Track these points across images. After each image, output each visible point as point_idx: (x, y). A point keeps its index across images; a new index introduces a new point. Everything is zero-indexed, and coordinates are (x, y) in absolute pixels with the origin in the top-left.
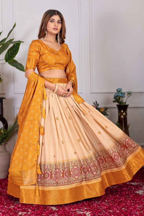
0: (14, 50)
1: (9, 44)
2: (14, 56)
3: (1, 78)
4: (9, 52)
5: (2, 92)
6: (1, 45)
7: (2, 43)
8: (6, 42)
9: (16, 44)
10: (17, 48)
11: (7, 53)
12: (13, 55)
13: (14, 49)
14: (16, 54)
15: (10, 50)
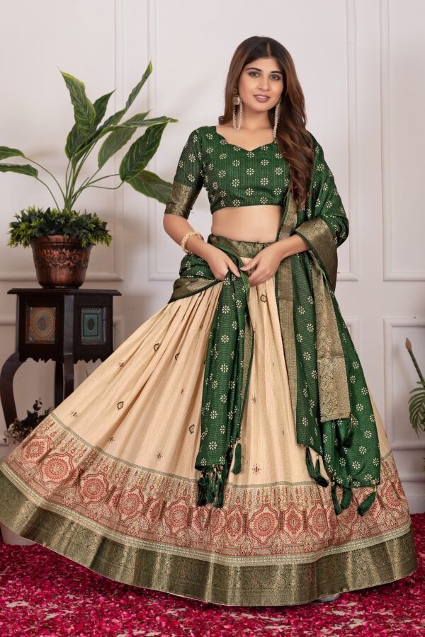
0: (146, 147)
1: (132, 126)
2: (144, 162)
3: (109, 233)
4: (133, 151)
5: (113, 275)
6: (110, 133)
7: (112, 125)
8: (124, 124)
9: (154, 126)
10: (154, 140)
11: (127, 156)
12: (143, 160)
13: (147, 143)
14: (151, 157)
15: (136, 147)
